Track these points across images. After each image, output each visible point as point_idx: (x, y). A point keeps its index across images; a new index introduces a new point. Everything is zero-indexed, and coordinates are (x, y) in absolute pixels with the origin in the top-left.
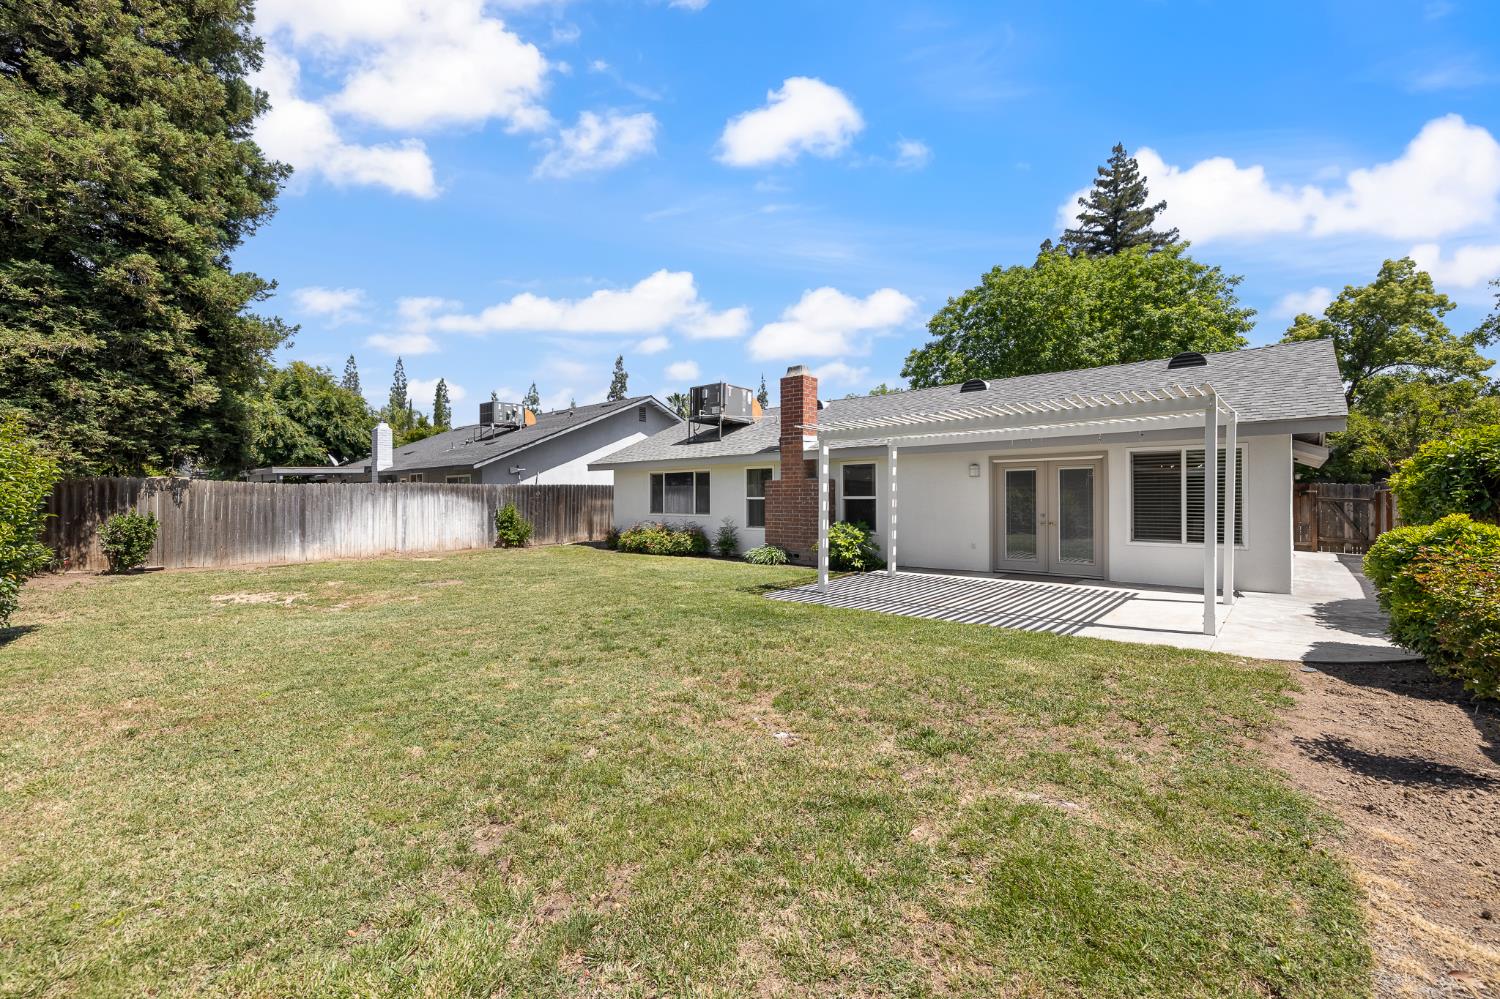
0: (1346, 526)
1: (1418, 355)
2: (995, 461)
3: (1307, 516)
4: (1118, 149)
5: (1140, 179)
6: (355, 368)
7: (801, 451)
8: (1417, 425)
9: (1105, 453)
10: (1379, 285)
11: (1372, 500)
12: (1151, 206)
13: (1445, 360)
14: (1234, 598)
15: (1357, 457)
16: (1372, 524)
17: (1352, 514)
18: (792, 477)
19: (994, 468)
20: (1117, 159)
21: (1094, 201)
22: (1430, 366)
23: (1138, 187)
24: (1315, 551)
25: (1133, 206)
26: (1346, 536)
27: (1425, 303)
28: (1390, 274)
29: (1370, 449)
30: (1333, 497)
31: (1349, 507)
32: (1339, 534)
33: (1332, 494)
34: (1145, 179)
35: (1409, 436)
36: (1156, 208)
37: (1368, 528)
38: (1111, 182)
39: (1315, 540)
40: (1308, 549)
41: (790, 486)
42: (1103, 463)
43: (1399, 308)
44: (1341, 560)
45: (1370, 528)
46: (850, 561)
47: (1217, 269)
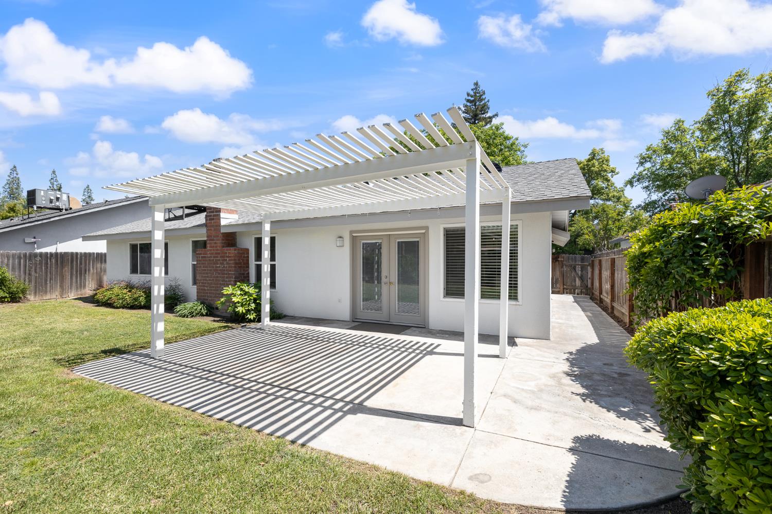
0: (577, 279)
1: (602, 195)
2: (354, 235)
3: (558, 273)
4: (476, 84)
5: (486, 100)
6: (17, 174)
7: (219, 225)
8: (607, 225)
9: (427, 228)
10: (589, 160)
11: (590, 264)
12: (491, 115)
13: (613, 197)
14: (508, 348)
15: (580, 241)
16: (590, 278)
17: (580, 272)
18: (213, 247)
19: (354, 240)
20: (476, 88)
21: (465, 109)
22: (607, 200)
23: (485, 105)
24: (561, 294)
25: (483, 114)
26: (577, 285)
27: (605, 171)
28: (594, 155)
29: (587, 237)
30: (571, 262)
31: (578, 269)
32: (573, 284)
33: (570, 261)
34: (488, 101)
35: (603, 230)
36: (494, 116)
37: (587, 281)
38: (473, 101)
39: (562, 288)
40: (558, 293)
41: (212, 254)
42: (425, 236)
43: (596, 172)
44: (576, 301)
45: (589, 280)
46: (244, 315)
47: (517, 139)
